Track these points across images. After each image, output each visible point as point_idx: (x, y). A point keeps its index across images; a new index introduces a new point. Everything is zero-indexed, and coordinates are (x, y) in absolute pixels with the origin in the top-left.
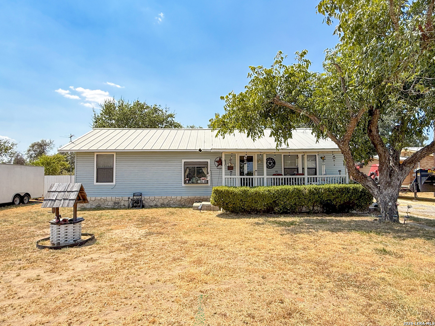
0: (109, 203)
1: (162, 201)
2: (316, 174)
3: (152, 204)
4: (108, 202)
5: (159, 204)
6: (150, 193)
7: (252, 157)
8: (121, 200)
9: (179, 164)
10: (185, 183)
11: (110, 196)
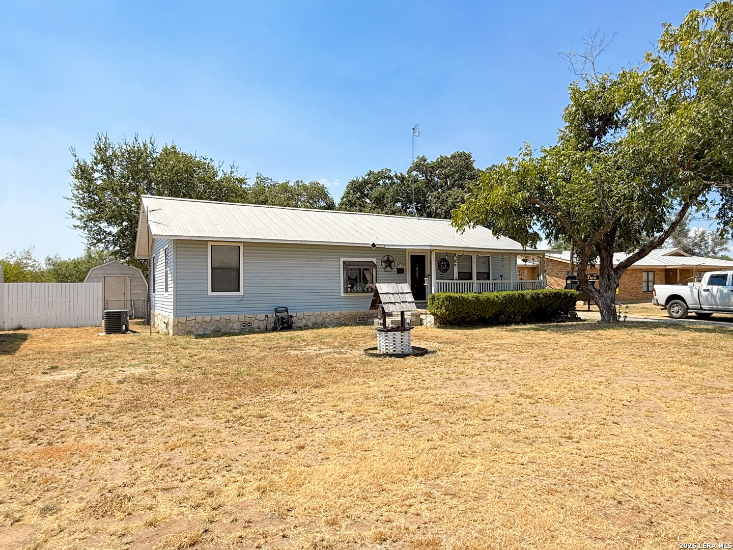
0: (235, 326)
1: (314, 318)
2: (489, 279)
3: (301, 325)
4: (233, 323)
5: (310, 324)
6: (297, 308)
7: (424, 256)
8: (253, 319)
9: (335, 265)
10: (346, 291)
11: (236, 314)
